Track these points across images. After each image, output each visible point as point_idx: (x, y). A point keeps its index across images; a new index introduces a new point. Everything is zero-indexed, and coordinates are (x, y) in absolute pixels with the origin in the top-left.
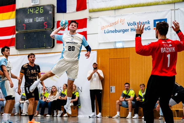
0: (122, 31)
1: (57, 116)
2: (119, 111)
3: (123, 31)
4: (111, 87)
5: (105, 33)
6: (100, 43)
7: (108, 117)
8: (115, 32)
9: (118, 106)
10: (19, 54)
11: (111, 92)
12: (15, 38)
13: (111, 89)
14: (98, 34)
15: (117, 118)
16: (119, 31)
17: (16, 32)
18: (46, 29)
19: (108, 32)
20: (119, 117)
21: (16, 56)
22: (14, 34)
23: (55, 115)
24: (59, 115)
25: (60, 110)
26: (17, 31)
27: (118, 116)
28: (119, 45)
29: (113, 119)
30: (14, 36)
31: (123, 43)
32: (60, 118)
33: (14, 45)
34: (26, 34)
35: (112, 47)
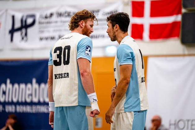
10: (186, 52)
12: (179, 22)
17: (183, 11)
21: (181, 58)
22: (179, 12)
26: (185, 7)
30: (179, 18)
33: (178, 36)
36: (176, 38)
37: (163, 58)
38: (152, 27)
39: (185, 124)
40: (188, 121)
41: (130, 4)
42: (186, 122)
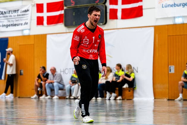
0: (181, 5)
1: (111, 98)
2: (182, 93)
3: (183, 5)
4: (169, 66)
5: (163, 7)
6: (157, 19)
7: (167, 100)
8: (174, 6)
9: (181, 87)
10: (68, 31)
11: (169, 72)
12: (63, 14)
13: (170, 69)
14: (154, 8)
15: (180, 100)
16: (178, 5)
17: (65, 8)
18: (97, 4)
19: (166, 6)
20: (182, 99)
21: (65, 34)
22: (62, 9)
23: (107, 98)
24: (112, 98)
25: (114, 93)
26: (66, 6)
27: (180, 98)
28: (179, 21)
29: (175, 102)
30: (62, 12)
31: (182, 18)
32: (114, 101)
34: (75, 9)
35: (170, 22)
36: (62, 23)
37: (55, 35)
38: (48, 17)
39: (68, 70)
40: (70, 69)
41: (36, 5)
42: (69, 70)
